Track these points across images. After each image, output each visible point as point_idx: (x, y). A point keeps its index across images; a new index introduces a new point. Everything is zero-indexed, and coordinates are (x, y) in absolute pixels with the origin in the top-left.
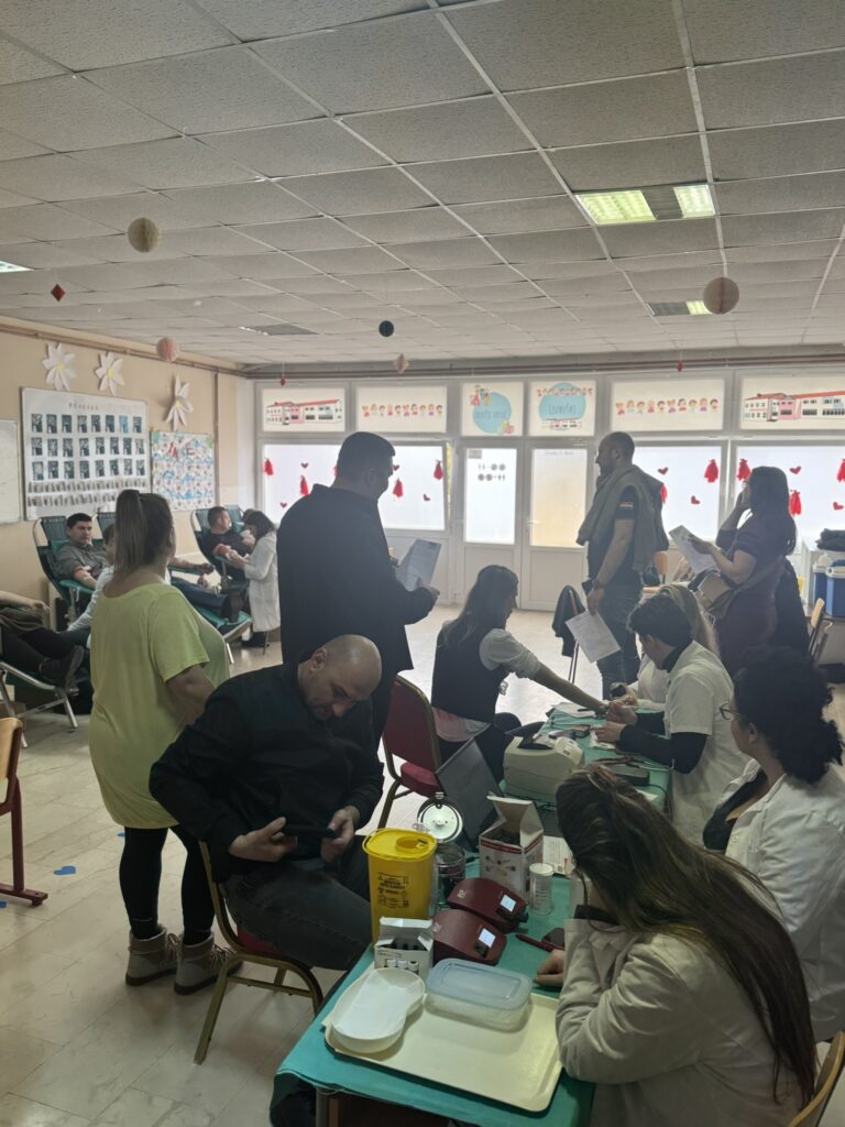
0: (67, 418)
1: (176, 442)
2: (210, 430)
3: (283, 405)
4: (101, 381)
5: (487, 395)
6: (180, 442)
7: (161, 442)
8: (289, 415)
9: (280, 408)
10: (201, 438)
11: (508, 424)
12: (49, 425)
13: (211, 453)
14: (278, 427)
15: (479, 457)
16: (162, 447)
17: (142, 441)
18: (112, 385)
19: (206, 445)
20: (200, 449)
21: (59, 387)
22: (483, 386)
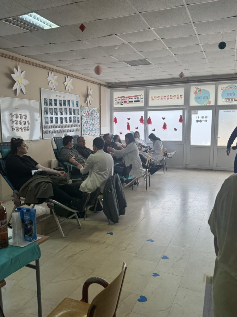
0: (55, 101)
1: (89, 110)
2: (98, 106)
3: (121, 97)
4: (66, 87)
5: (200, 90)
6: (90, 111)
7: (84, 111)
8: (123, 101)
9: (120, 99)
10: (96, 109)
11: (209, 101)
12: (50, 103)
13: (98, 115)
14: (119, 106)
15: (197, 114)
16: (85, 113)
17: (79, 110)
18: (69, 89)
19: (97, 112)
20: (95, 113)
21: (53, 88)
22: (199, 87)
